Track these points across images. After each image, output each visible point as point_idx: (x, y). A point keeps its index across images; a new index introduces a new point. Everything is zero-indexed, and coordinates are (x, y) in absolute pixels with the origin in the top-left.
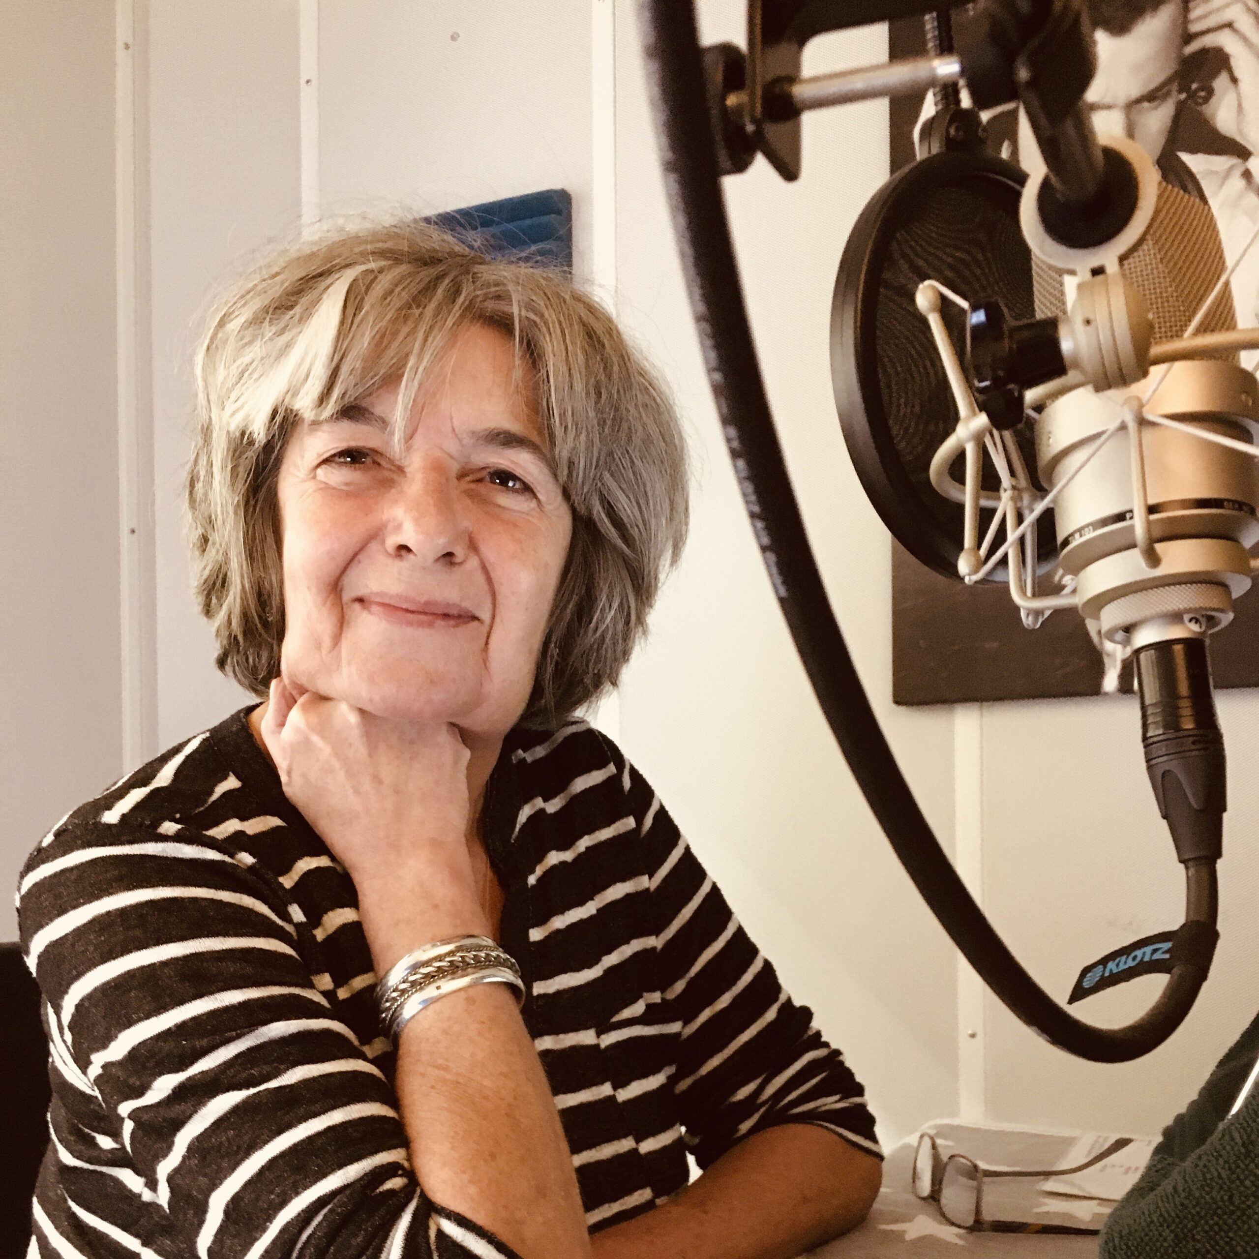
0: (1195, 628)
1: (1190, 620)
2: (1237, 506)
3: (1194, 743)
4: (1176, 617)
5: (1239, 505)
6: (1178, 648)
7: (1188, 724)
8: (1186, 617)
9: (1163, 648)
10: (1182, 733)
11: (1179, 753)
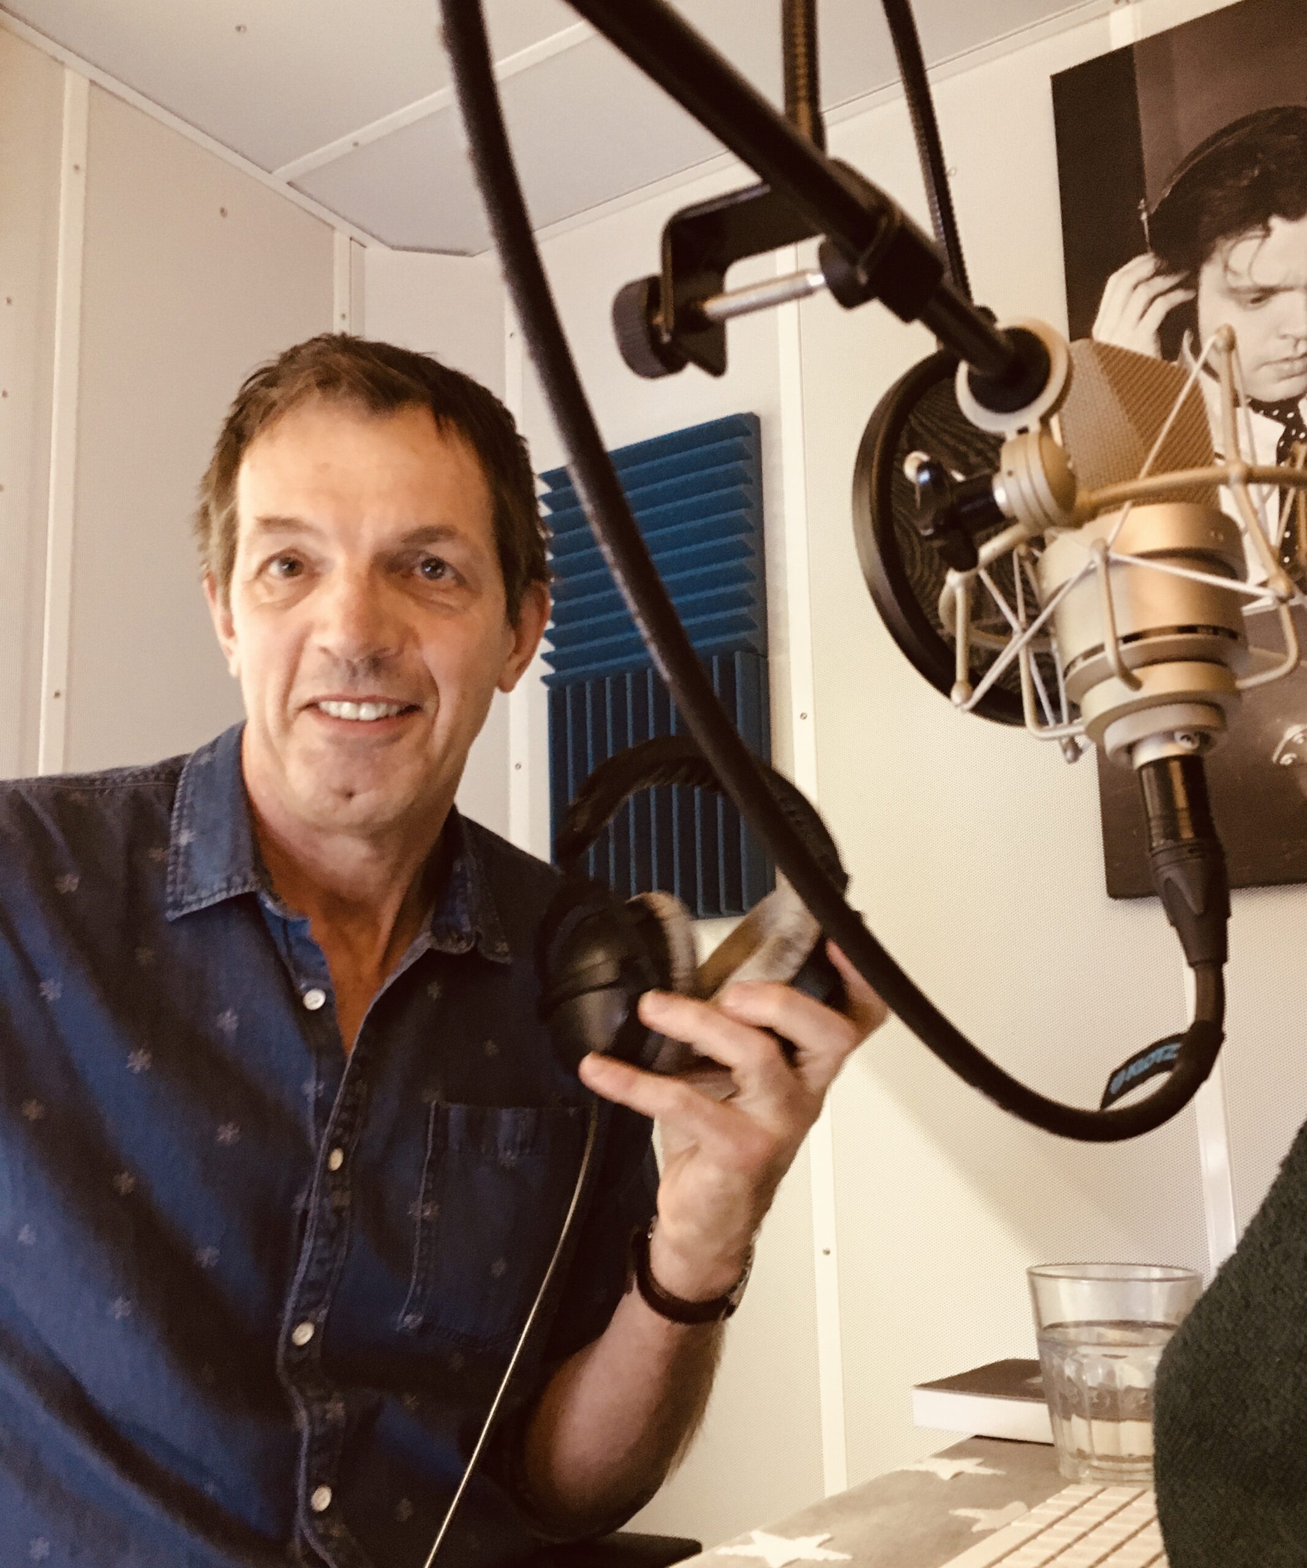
0: (1189, 745)
1: (1183, 738)
2: (1211, 631)
3: (1191, 851)
4: (1169, 736)
5: (1215, 630)
6: (1175, 766)
7: (1187, 834)
8: (1178, 735)
9: (1160, 765)
10: (1181, 843)
11: (1180, 863)
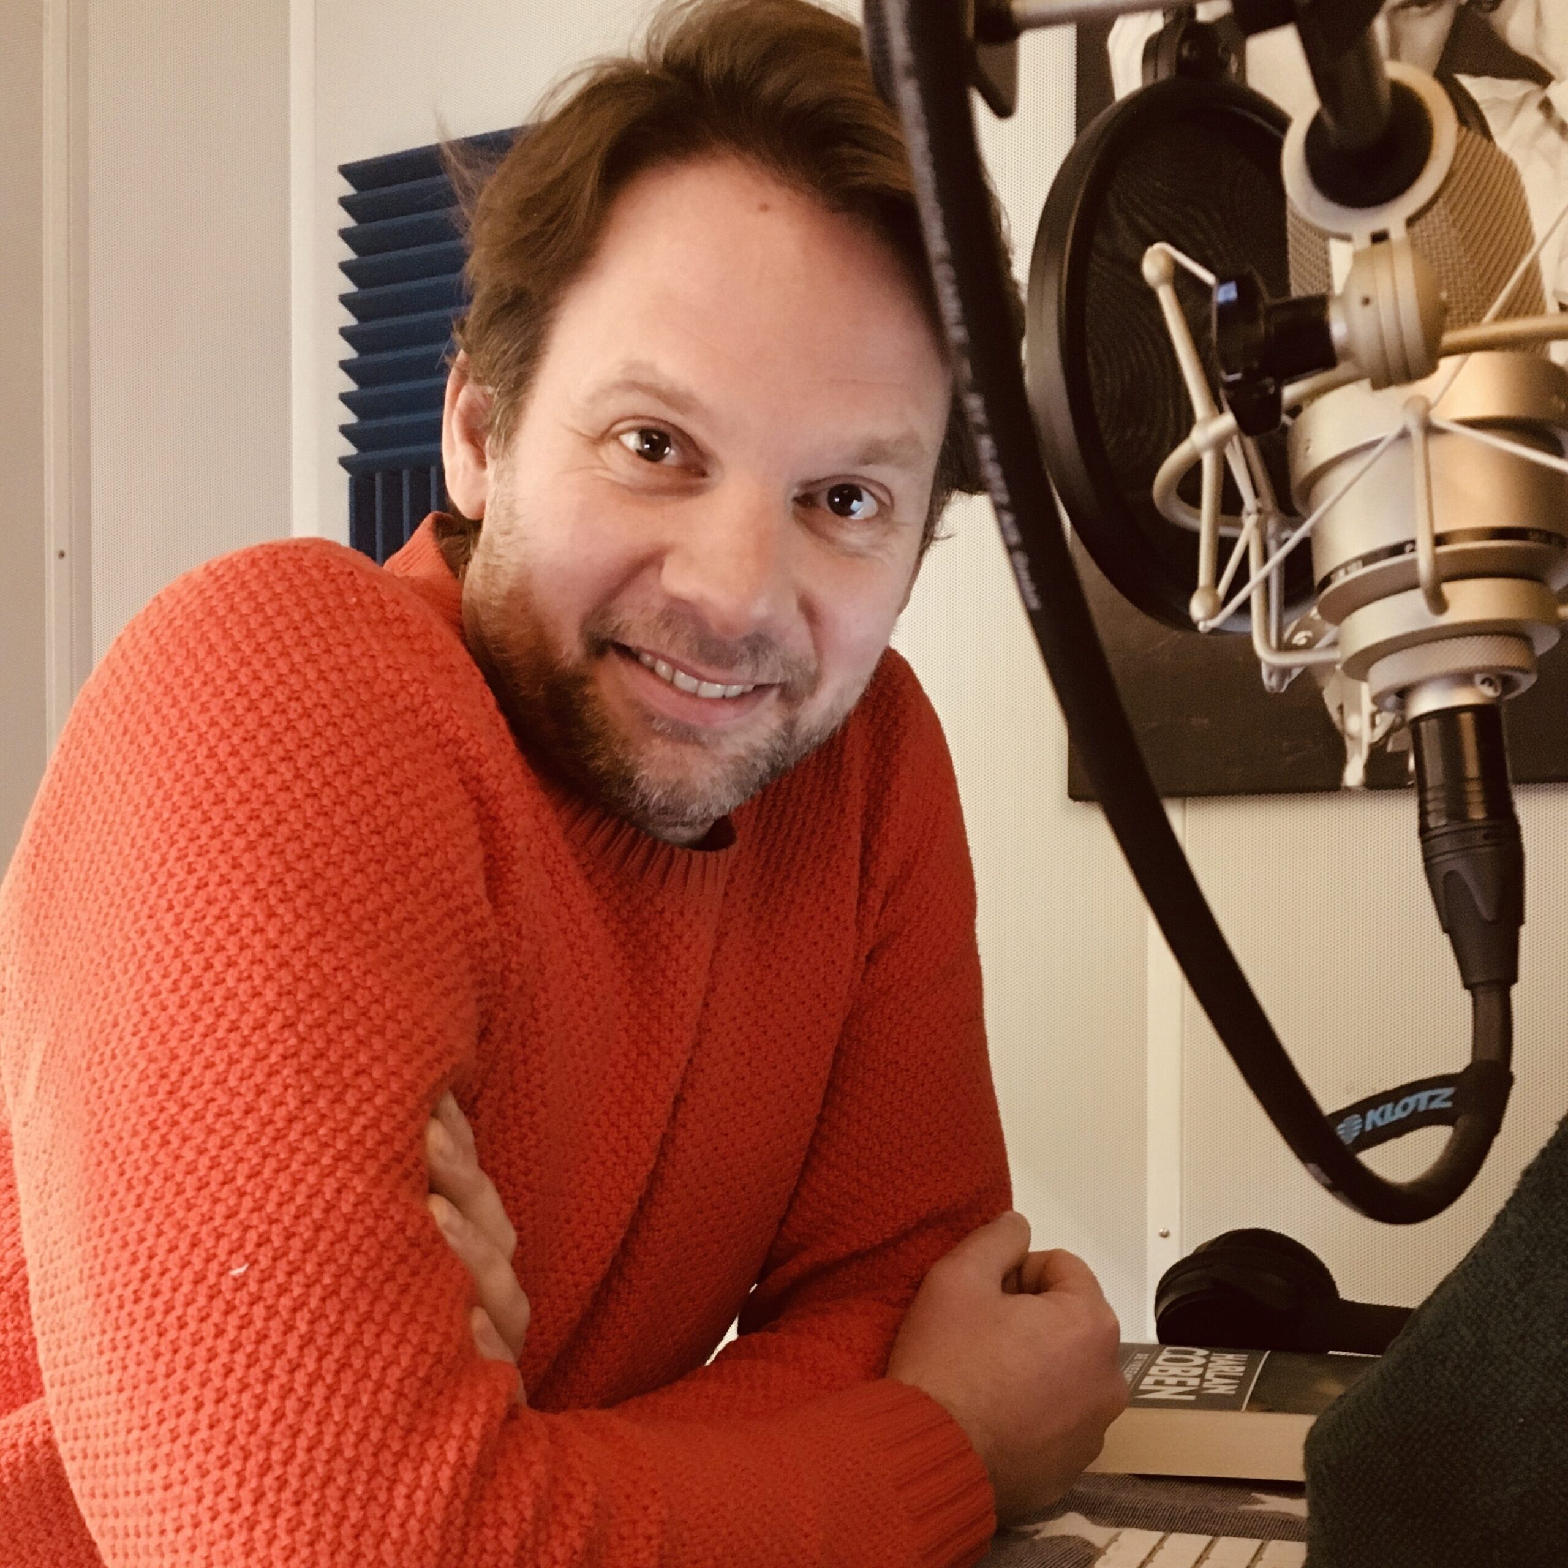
0: (1489, 692)
1: (1483, 682)
3: (1486, 837)
4: (1464, 678)
5: (1547, 537)
6: (1466, 718)
7: (1477, 814)
8: (1478, 678)
9: (1447, 717)
10: (1469, 825)
11: (1466, 850)
